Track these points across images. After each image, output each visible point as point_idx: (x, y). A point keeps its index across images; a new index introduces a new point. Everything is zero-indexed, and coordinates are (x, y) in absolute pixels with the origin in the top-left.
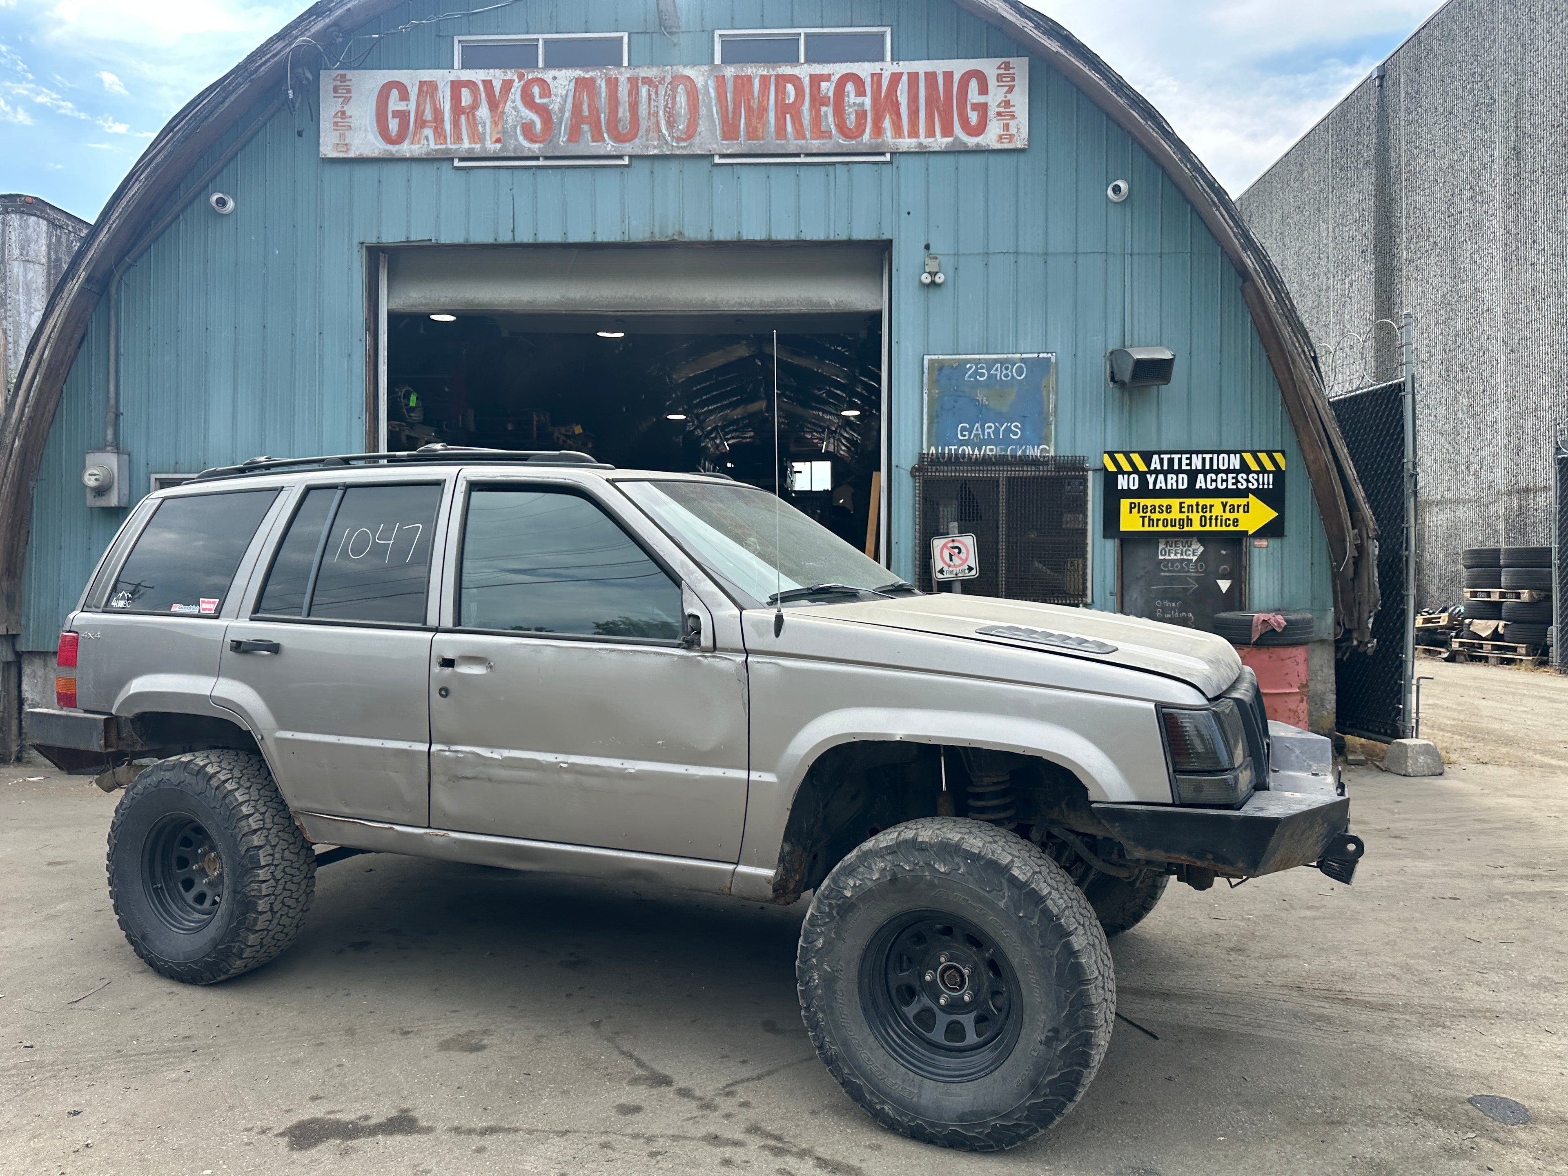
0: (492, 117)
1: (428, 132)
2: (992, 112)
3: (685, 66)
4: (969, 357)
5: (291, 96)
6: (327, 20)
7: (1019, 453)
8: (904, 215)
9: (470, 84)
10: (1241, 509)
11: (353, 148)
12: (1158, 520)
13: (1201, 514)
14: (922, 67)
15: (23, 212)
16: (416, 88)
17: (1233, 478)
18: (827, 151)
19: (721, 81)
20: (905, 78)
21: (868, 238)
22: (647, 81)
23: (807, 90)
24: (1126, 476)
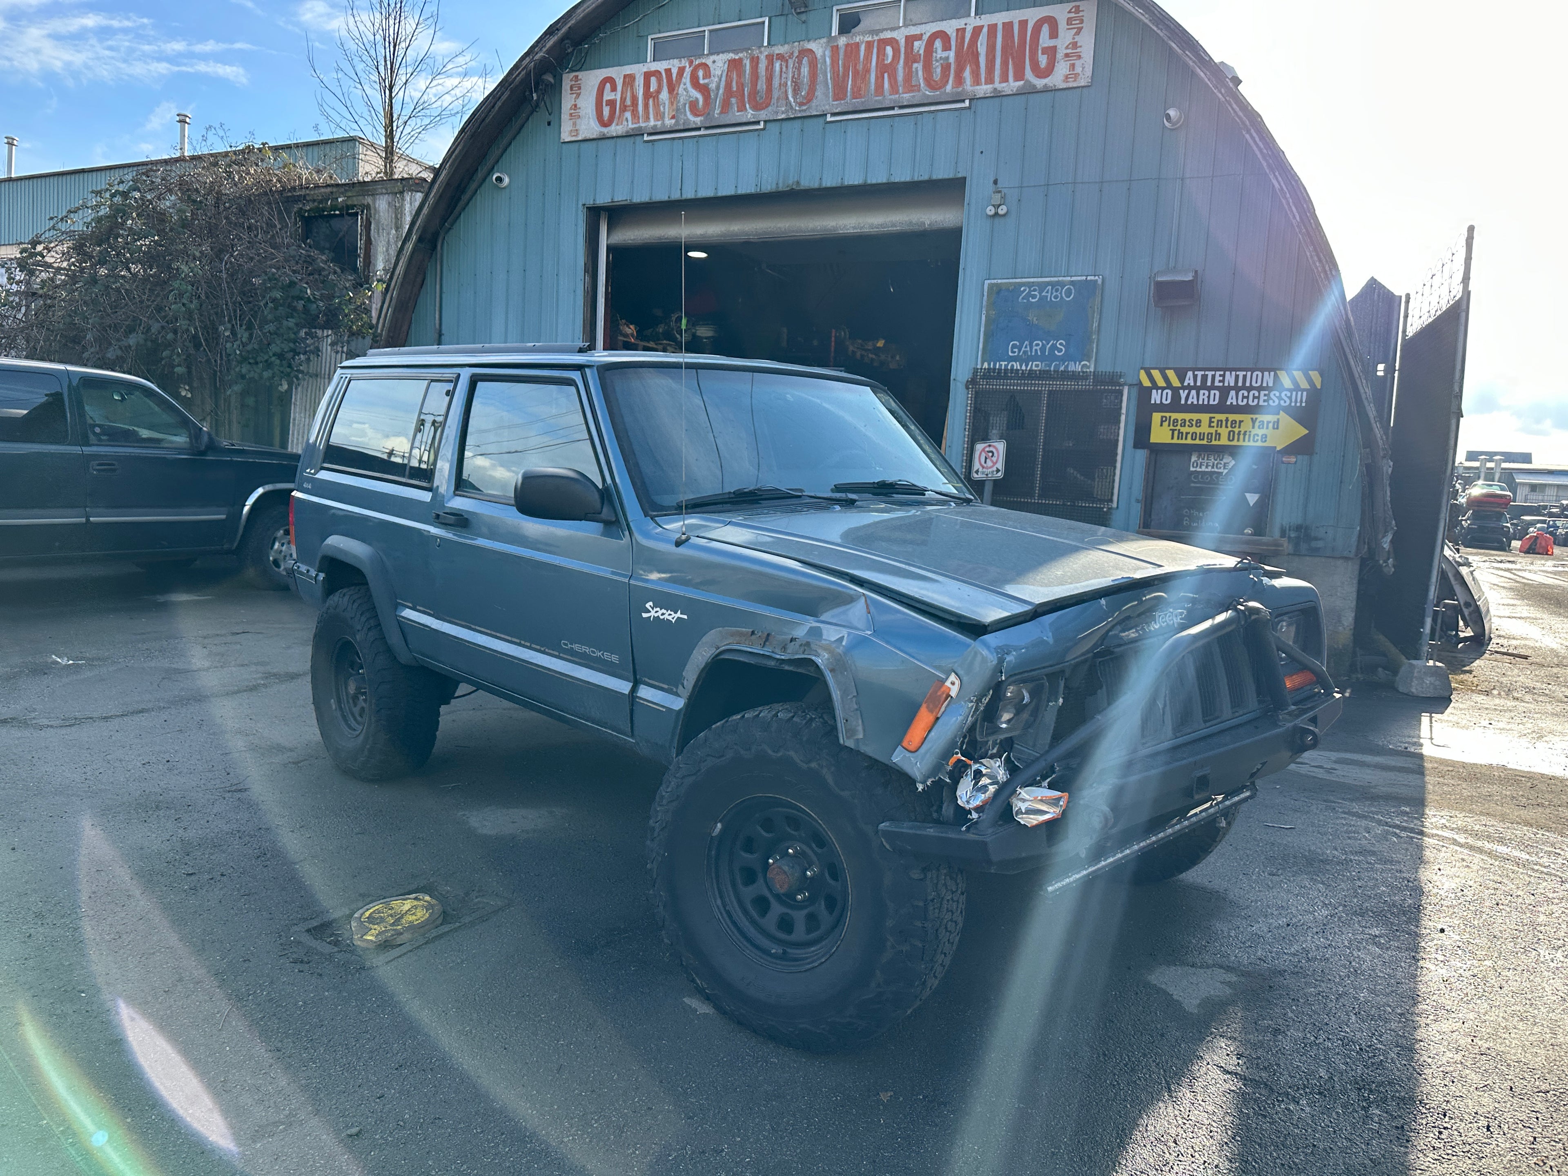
0: (670, 98)
1: (628, 115)
2: (1060, 55)
3: (809, 41)
4: (1024, 280)
5: (535, 98)
6: (556, 37)
7: (1062, 368)
8: (978, 153)
9: (657, 73)
10: (1271, 425)
11: (581, 133)
12: (1187, 433)
13: (1230, 429)
14: (1000, 18)
15: (413, 190)
16: (622, 80)
17: (1265, 395)
18: (915, 103)
19: (835, 49)
20: (985, 30)
21: (946, 177)
22: (780, 57)
23: (903, 50)
24: (1160, 391)
